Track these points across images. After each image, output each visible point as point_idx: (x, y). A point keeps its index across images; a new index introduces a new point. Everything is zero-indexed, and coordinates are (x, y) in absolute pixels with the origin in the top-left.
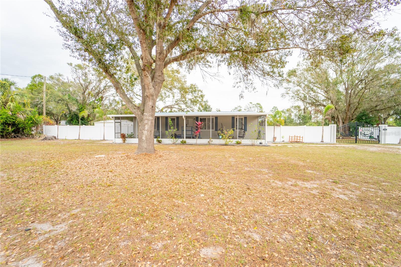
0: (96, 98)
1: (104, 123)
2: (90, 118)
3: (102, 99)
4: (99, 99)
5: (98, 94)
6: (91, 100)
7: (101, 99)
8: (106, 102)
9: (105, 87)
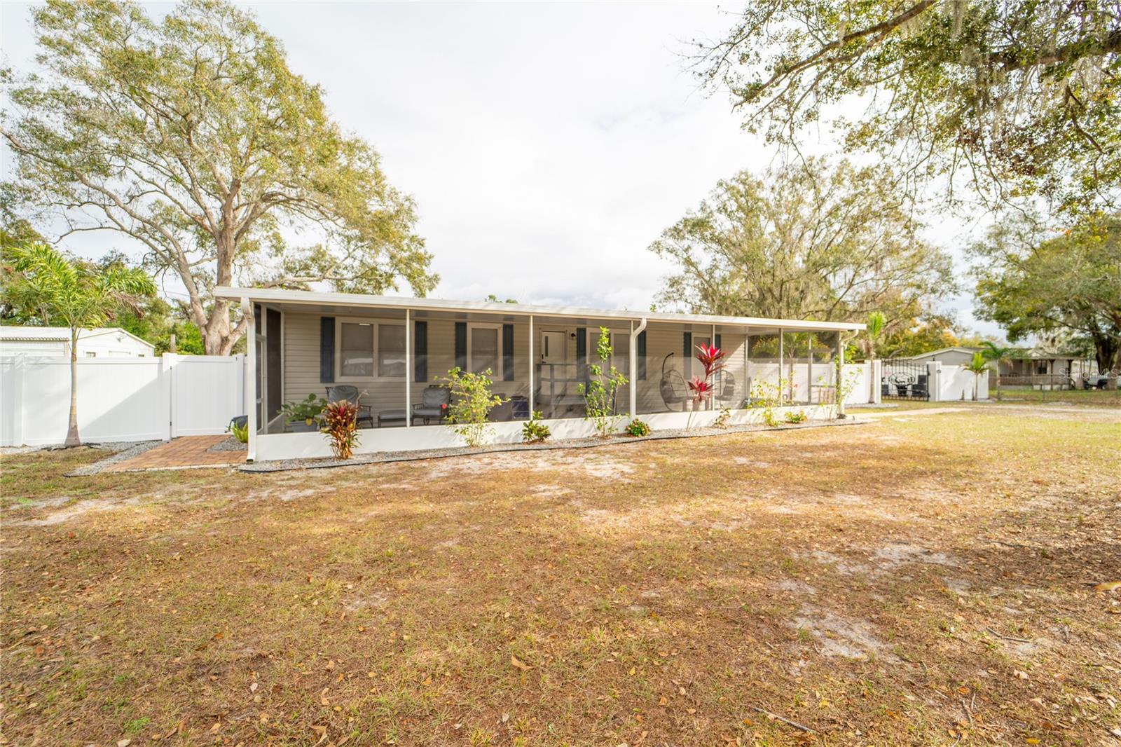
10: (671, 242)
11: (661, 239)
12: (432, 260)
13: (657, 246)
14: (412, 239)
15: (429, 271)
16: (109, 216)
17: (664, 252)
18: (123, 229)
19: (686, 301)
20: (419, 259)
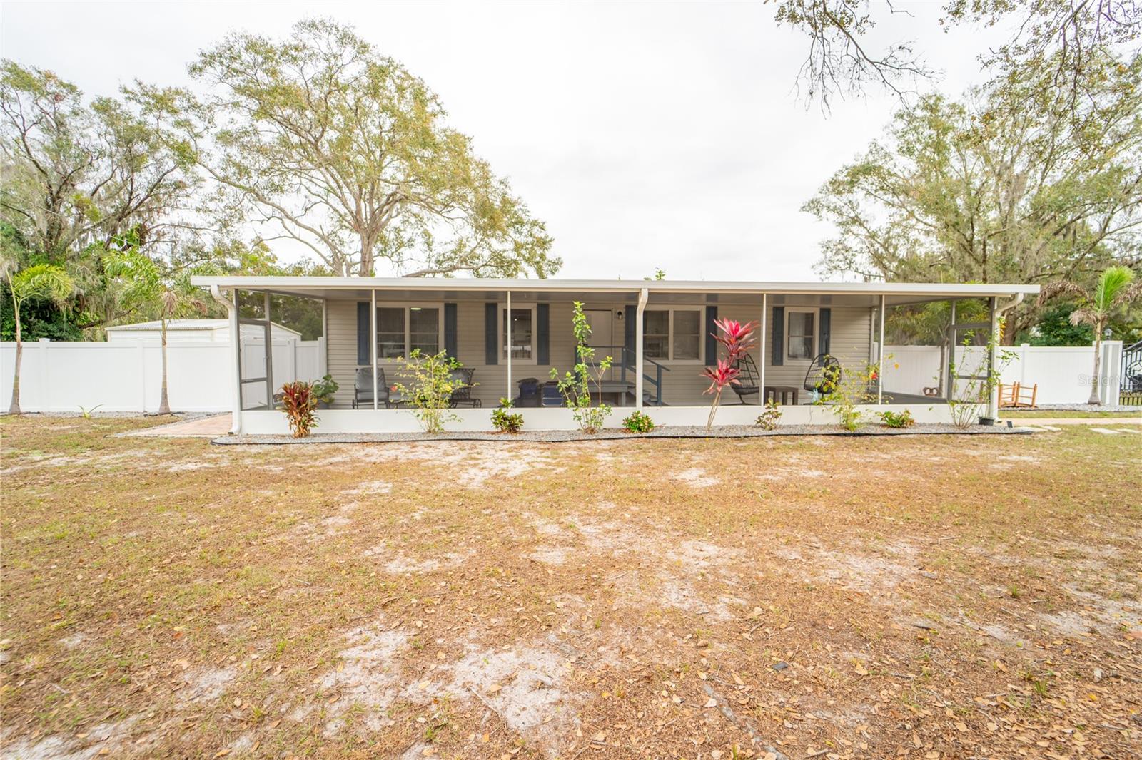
0: (114, 232)
1: (164, 330)
2: (90, 315)
3: (142, 236)
4: (129, 236)
5: (124, 213)
6: (91, 241)
7: (136, 235)
8: (163, 252)
9: (157, 186)
10: (833, 199)
11: (820, 196)
12: (553, 243)
13: (814, 206)
14: (534, 223)
15: (550, 255)
16: (285, 227)
17: (824, 212)
18: (294, 237)
19: (857, 271)
20: (543, 243)
